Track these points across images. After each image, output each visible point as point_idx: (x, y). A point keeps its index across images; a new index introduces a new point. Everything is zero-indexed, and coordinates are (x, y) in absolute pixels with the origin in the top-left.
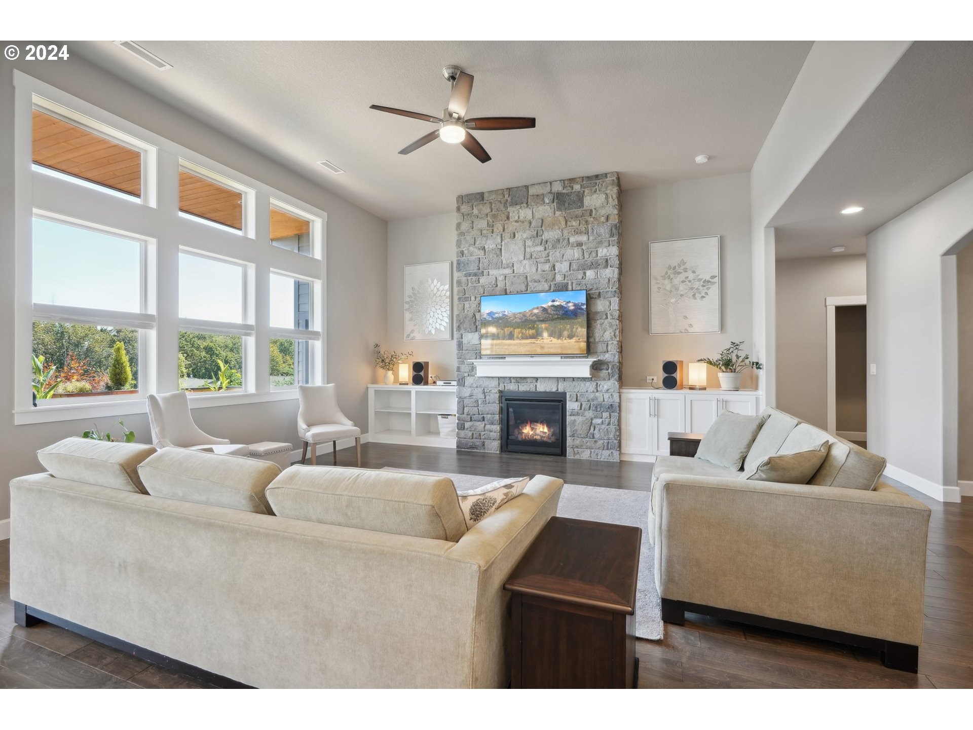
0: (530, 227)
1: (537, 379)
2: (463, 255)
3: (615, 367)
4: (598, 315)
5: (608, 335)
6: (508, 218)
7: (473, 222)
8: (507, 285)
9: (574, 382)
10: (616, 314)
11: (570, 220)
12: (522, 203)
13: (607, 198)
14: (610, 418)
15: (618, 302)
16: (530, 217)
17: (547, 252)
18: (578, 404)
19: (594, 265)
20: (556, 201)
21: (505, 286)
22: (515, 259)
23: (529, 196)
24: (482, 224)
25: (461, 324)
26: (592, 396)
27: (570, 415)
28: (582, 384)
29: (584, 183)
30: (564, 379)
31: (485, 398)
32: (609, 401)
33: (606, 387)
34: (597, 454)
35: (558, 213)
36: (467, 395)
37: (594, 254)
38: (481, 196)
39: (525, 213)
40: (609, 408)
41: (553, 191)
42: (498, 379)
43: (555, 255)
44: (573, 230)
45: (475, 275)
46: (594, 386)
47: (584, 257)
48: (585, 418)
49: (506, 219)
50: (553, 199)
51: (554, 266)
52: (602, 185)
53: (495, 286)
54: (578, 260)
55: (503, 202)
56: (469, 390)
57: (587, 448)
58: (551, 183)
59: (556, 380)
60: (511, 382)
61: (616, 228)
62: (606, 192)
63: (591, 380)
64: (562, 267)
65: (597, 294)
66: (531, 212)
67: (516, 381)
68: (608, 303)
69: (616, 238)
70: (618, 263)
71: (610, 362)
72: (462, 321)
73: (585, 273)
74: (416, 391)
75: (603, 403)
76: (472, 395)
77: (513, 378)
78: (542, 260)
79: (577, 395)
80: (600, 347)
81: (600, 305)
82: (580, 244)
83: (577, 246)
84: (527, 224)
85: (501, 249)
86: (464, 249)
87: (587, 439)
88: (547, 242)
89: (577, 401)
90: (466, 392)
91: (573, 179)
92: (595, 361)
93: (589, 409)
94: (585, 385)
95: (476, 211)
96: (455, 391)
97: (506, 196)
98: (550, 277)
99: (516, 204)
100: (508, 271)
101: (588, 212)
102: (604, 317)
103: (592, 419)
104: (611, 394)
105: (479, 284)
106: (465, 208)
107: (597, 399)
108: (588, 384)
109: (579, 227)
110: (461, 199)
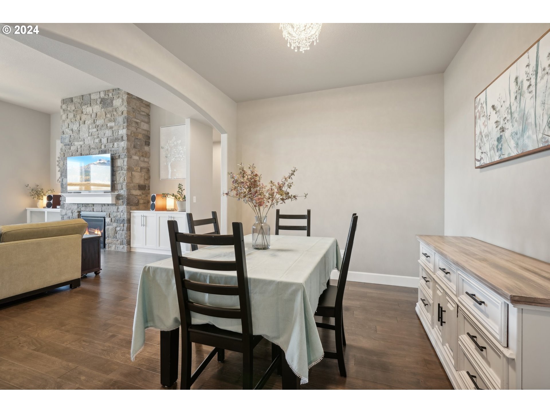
0: (91, 118)
1: (93, 204)
2: (64, 133)
3: (125, 197)
4: (119, 168)
5: (121, 180)
6: (82, 112)
7: (68, 114)
8: (82, 151)
9: (109, 206)
10: (126, 167)
11: (108, 113)
12: (88, 104)
13: (123, 101)
14: (123, 227)
15: (126, 161)
16: (91, 112)
17: (98, 132)
18: (110, 219)
19: (117, 140)
20: (102, 103)
21: (81, 152)
22: (85, 136)
23: (91, 100)
24: (71, 116)
25: (62, 173)
26: (115, 214)
27: (107, 225)
28: (112, 207)
29: (114, 92)
30: (104, 204)
31: (72, 216)
32: (123, 217)
33: (121, 210)
34: (118, 247)
35: (103, 110)
36: (64, 214)
37: (117, 134)
38: (71, 100)
39: (89, 110)
40: (122, 221)
41: (101, 97)
42: (77, 204)
43: (101, 133)
44: (108, 120)
45: (68, 145)
46: (116, 209)
47: (113, 135)
48: (113, 227)
49: (81, 113)
50: (101, 102)
51: (101, 140)
52: (120, 94)
53: (76, 151)
54: (111, 136)
55: (80, 103)
56: (65, 211)
57: (114, 244)
58: (100, 92)
59: (101, 205)
60: (83, 207)
61: (126, 118)
62: (123, 98)
63: (116, 205)
64: (104, 141)
65: (118, 156)
66: (92, 109)
67: (85, 205)
68: (123, 162)
69: (126, 124)
70: (127, 138)
71: (123, 195)
72: (62, 171)
73: (114, 144)
74: (47, 212)
75: (121, 218)
76: (67, 214)
77: (84, 204)
78: (95, 137)
79: (110, 213)
80: (119, 187)
81: (119, 163)
82: (111, 128)
83: (110, 128)
84: (89, 116)
85: (79, 130)
86: (64, 130)
87: (114, 239)
88: (98, 126)
89: (110, 217)
90: (64, 212)
91: (109, 90)
92: (117, 195)
93: (115, 222)
94: (113, 208)
95: (69, 109)
96: (59, 211)
97: (81, 100)
98: (99, 147)
99: (86, 105)
100: (81, 143)
101: (115, 109)
102: (121, 169)
103: (116, 228)
104: (124, 214)
105: (70, 151)
106: (64, 107)
107: (118, 216)
108: (114, 207)
109: (111, 118)
110: (63, 101)
